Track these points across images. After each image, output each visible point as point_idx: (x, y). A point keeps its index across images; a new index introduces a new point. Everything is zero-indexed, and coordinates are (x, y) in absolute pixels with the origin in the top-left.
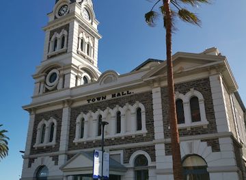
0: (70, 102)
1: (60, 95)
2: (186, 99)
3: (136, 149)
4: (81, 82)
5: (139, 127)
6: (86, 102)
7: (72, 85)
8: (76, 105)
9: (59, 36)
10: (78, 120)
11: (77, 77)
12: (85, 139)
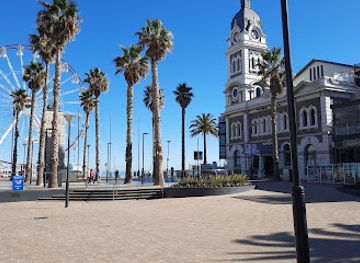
0: (247, 111)
1: (241, 106)
2: (308, 110)
3: (284, 141)
4: (254, 95)
5: (285, 128)
6: (256, 111)
7: (248, 98)
8: (251, 112)
9: (236, 59)
10: (253, 122)
11: (250, 92)
12: (257, 135)
